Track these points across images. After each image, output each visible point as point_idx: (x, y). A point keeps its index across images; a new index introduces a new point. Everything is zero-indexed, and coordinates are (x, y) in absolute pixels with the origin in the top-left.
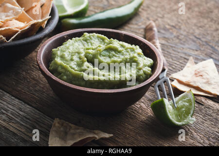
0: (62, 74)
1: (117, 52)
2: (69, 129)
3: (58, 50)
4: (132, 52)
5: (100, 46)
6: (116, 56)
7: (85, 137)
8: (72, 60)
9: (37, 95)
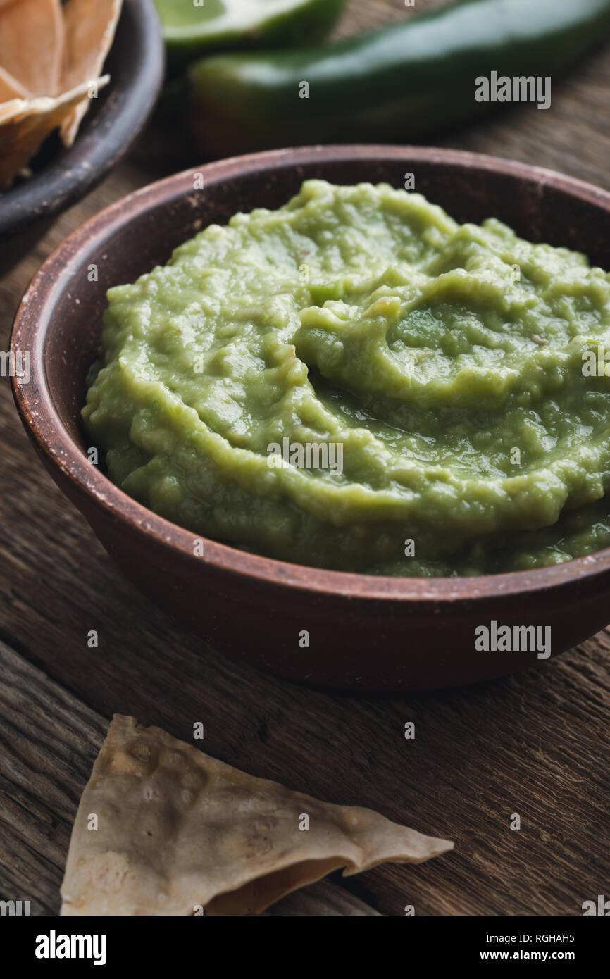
0: (156, 462)
1: (494, 319)
2: (196, 793)
3: (143, 296)
4: (589, 318)
5: (391, 280)
6: (485, 344)
7: (281, 864)
8: (217, 369)
9: (22, 543)
